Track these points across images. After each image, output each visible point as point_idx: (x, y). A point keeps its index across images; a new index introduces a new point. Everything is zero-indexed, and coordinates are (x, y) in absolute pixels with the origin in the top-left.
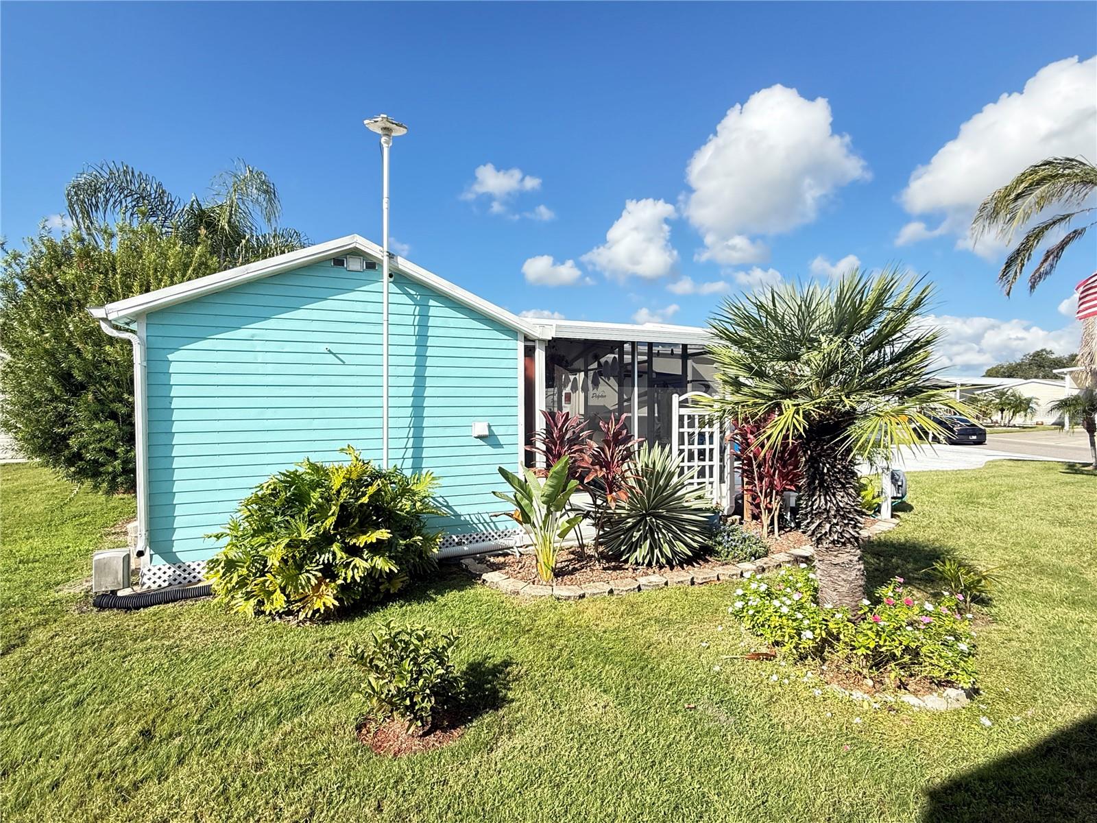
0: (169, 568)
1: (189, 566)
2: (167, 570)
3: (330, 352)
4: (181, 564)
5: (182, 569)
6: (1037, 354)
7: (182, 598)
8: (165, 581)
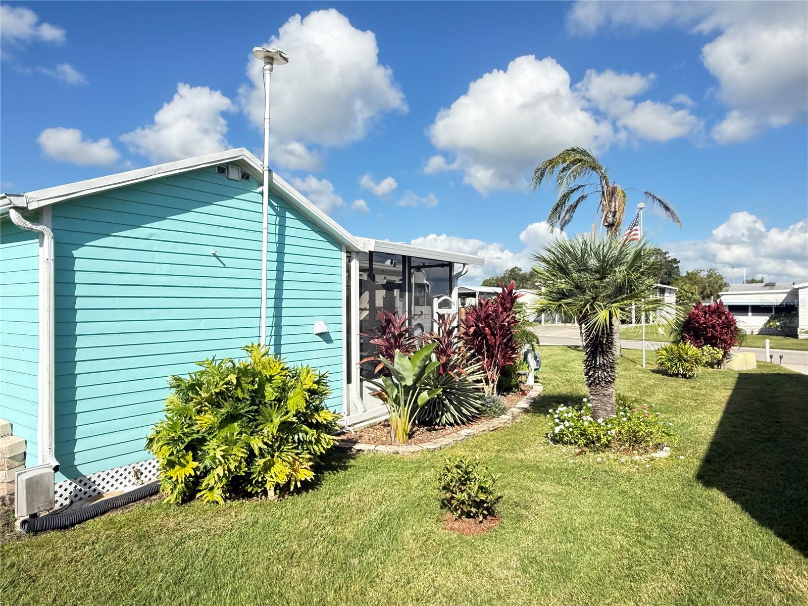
0: (70, 484)
1: (90, 479)
2: (69, 487)
3: (215, 255)
4: (81, 478)
5: (83, 483)
6: (513, 271)
7: (113, 508)
8: (66, 499)
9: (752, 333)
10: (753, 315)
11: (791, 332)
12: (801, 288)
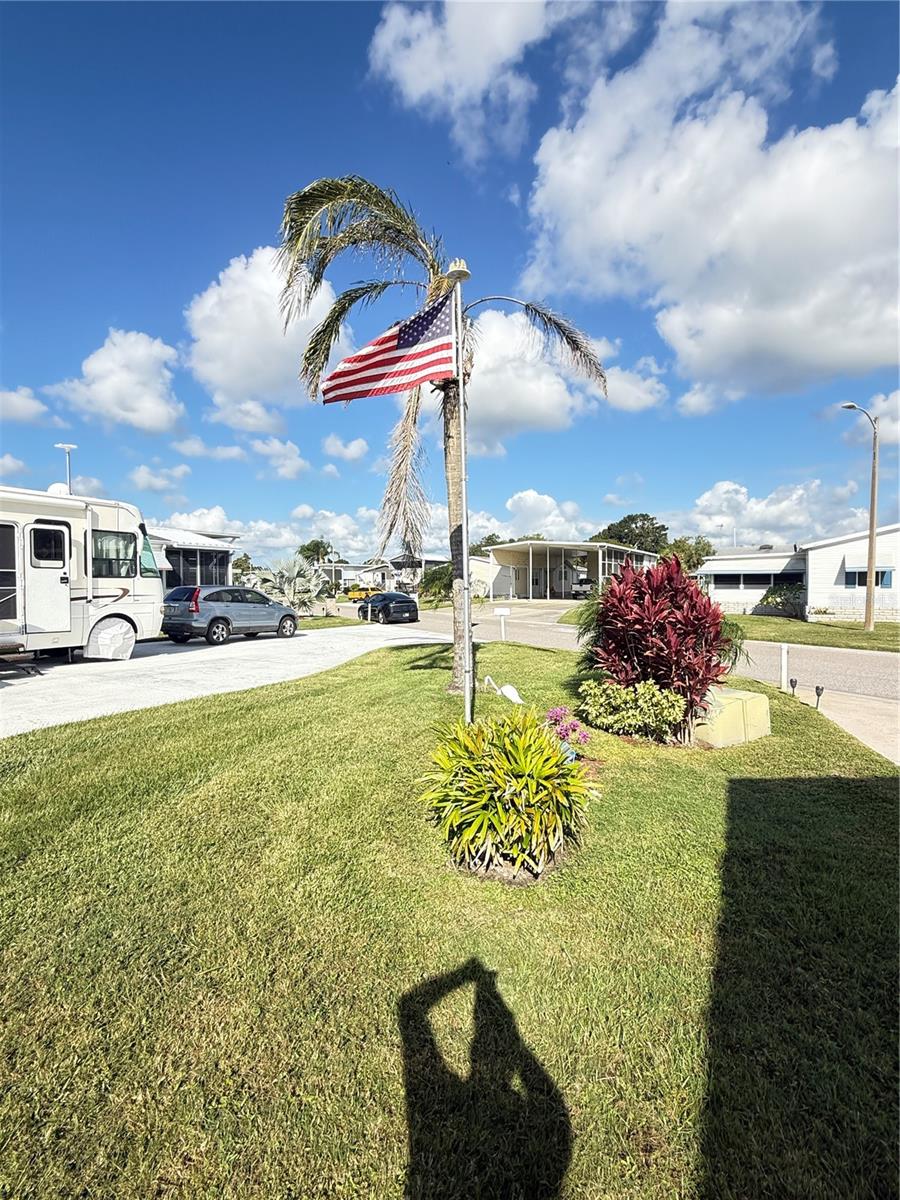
9: (744, 613)
10: (745, 588)
11: (796, 612)
12: (811, 549)
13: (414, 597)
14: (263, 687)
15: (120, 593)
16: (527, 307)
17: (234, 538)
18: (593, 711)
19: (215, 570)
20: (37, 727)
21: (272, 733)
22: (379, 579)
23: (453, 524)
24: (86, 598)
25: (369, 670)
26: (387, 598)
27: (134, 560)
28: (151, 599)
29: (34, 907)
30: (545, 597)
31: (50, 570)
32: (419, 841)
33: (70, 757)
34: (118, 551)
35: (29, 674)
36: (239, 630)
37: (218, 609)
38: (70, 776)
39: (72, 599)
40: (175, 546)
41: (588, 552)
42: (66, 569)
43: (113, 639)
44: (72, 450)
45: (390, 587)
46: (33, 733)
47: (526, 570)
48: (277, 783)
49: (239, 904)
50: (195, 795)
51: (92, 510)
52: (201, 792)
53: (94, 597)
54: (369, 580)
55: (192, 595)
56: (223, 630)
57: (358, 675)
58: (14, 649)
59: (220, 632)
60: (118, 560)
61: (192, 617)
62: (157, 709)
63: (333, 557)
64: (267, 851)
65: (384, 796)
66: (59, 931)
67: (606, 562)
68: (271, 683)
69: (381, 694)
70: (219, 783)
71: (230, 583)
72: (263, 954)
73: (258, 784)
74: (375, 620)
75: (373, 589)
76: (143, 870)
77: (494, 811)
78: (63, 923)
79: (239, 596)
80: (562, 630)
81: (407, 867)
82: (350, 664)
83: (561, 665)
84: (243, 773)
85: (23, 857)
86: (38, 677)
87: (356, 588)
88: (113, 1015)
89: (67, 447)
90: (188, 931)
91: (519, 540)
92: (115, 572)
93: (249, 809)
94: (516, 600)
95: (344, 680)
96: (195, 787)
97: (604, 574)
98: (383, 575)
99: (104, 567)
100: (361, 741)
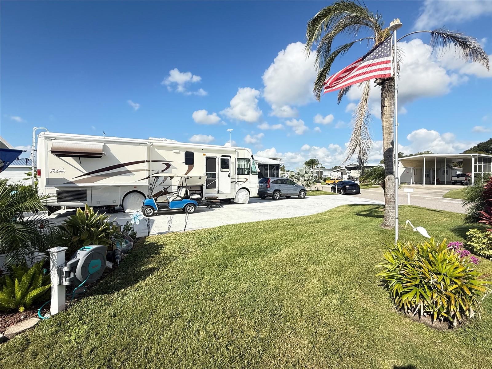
13: (358, 183)
14: (296, 217)
15: (245, 180)
16: (433, 33)
17: (281, 159)
18: (477, 246)
19: (274, 172)
20: (225, 224)
21: (302, 236)
22: (340, 175)
23: (385, 148)
24: (235, 182)
25: (340, 215)
26: (345, 183)
27: (249, 168)
28: (254, 182)
29: (232, 284)
30: (433, 184)
31: (225, 172)
32: (375, 294)
33: (235, 235)
34: (245, 165)
35: (219, 207)
36: (284, 195)
37: (277, 186)
38: (236, 242)
39: (231, 182)
40: (261, 163)
41: (463, 159)
42: (229, 172)
43: (243, 197)
44: (232, 131)
45: (345, 178)
46: (224, 226)
47: (421, 170)
48: (307, 256)
49: (300, 301)
50: (277, 256)
51: (237, 151)
52: (279, 255)
53: (238, 182)
54: (335, 175)
55: (267, 181)
56: (278, 194)
57: (335, 216)
58: (215, 198)
59: (277, 195)
60: (244, 168)
61: (268, 189)
62: (259, 222)
63: (319, 166)
64: (307, 283)
65: (356, 270)
66: (240, 294)
67: (478, 164)
68: (299, 216)
69: (347, 225)
70: (285, 253)
71: (280, 177)
72: (311, 324)
73: (299, 256)
74: (339, 192)
75: (337, 179)
76: (263, 280)
77: (423, 288)
78: (241, 292)
79: (284, 181)
80: (447, 201)
81: (370, 304)
82: (330, 211)
83: (449, 219)
84: (293, 250)
85: (226, 266)
86: (222, 208)
87: (329, 179)
88: (260, 329)
89: (230, 130)
90: (282, 306)
91: (416, 155)
92: (244, 173)
93: (297, 264)
94: (414, 185)
95: (329, 218)
96: (276, 253)
97: (475, 170)
98: (342, 173)
99: (240, 171)
100: (341, 244)
